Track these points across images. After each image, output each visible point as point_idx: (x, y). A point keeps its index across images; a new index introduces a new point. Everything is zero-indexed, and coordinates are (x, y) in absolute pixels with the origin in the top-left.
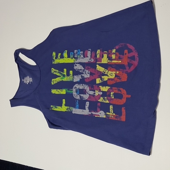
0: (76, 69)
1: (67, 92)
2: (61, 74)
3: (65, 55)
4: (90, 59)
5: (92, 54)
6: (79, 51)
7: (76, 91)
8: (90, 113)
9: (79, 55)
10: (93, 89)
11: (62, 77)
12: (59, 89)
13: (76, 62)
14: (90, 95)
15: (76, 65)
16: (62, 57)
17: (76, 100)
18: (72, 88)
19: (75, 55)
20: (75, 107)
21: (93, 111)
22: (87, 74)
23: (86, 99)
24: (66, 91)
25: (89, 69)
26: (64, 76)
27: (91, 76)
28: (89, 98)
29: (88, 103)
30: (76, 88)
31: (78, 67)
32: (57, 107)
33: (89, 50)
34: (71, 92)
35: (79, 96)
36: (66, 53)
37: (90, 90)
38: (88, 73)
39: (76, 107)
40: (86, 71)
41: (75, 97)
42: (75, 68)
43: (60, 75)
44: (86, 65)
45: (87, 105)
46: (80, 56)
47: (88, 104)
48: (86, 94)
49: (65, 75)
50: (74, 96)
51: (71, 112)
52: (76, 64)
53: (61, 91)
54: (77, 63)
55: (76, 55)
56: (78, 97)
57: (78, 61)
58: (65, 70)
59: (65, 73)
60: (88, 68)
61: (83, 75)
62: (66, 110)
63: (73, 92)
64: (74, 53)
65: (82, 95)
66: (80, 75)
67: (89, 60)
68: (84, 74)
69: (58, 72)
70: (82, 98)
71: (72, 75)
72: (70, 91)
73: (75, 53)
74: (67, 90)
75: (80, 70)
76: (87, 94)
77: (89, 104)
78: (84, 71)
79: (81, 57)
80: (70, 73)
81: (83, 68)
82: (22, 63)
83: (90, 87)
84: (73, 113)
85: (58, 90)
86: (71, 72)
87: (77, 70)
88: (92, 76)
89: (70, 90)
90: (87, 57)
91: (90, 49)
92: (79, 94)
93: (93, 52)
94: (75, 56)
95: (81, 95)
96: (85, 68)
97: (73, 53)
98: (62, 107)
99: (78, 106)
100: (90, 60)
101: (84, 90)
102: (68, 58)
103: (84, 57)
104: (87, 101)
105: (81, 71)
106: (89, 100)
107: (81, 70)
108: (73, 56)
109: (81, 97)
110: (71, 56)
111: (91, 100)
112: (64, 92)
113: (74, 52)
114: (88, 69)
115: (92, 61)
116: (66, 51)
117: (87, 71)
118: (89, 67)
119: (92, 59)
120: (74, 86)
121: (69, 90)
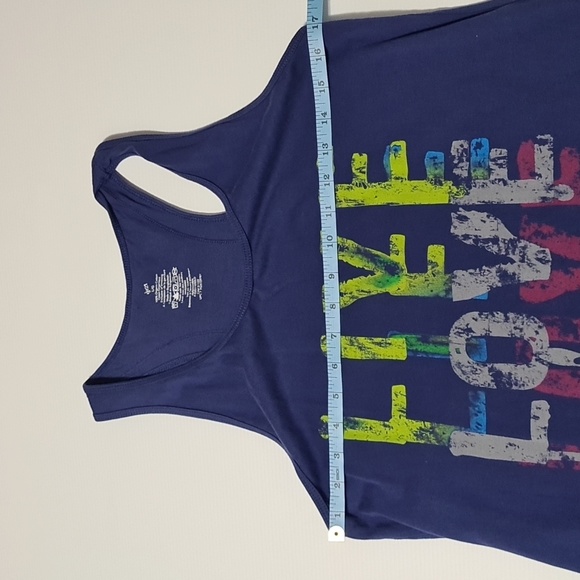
0: (466, 237)
1: (416, 351)
2: (373, 258)
3: (398, 162)
4: (549, 188)
5: (563, 161)
6: (479, 146)
7: (471, 349)
8: (556, 456)
9: (480, 165)
10: (570, 338)
11: (378, 274)
12: (369, 335)
13: (463, 200)
14: (551, 366)
15: (463, 219)
16: (378, 173)
17: (470, 393)
18: (447, 334)
19: (456, 166)
20: (464, 423)
21: (572, 447)
22: (534, 262)
23: (531, 386)
24: (409, 344)
25: (544, 237)
26: (392, 270)
27: (561, 273)
28: (548, 380)
29: (544, 405)
30: (469, 330)
31: (479, 227)
32: (356, 423)
33: (543, 142)
34: (441, 349)
35: (490, 370)
36: (403, 153)
37: (553, 344)
38: (538, 259)
39: (473, 425)
40: (524, 248)
41: (463, 377)
42: (458, 229)
43: (370, 266)
44: (525, 217)
45: (536, 418)
46: (490, 170)
47: (541, 411)
48: (527, 362)
49: (396, 264)
50: (458, 372)
51: (444, 450)
52: (463, 212)
53: (379, 344)
54: (468, 208)
55: (465, 164)
56: (483, 378)
57: (477, 195)
58: (398, 241)
59: (400, 259)
60: (537, 233)
61: (510, 268)
62: (413, 439)
63: (453, 352)
64: (449, 158)
65: (504, 368)
66: (494, 270)
67: (544, 194)
68: (513, 262)
69: (358, 252)
70: (504, 380)
71: (441, 267)
72: (430, 348)
73: (453, 152)
74: (413, 341)
75: (487, 241)
76: (533, 362)
77: (550, 411)
78: (515, 247)
79: (492, 178)
80: (429, 258)
81: (505, 234)
82: (132, 203)
83: (555, 330)
84: (456, 452)
85: (362, 340)
86: (436, 253)
87: (469, 242)
88: (567, 272)
89: (435, 343)
90: (533, 175)
91: (547, 137)
92: (488, 361)
93: (564, 152)
94: (457, 171)
95: (499, 366)
96: (521, 233)
97: (441, 155)
98: (391, 422)
99: (482, 418)
100: (551, 194)
101: (520, 344)
102: (415, 183)
103: (514, 175)
104: (536, 394)
105: (495, 249)
106: (546, 390)
107: (495, 240)
108: (440, 171)
109: (497, 376)
110: (431, 172)
111: (558, 393)
112: (396, 349)
113: (447, 150)
114: (537, 237)
115: (564, 198)
116: (402, 144)
117: (533, 249)
118: (545, 229)
119: (562, 187)
120: (460, 323)
121: (425, 340)
